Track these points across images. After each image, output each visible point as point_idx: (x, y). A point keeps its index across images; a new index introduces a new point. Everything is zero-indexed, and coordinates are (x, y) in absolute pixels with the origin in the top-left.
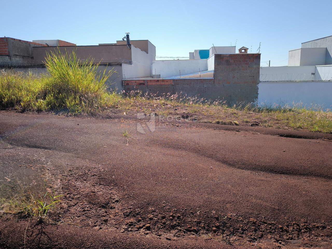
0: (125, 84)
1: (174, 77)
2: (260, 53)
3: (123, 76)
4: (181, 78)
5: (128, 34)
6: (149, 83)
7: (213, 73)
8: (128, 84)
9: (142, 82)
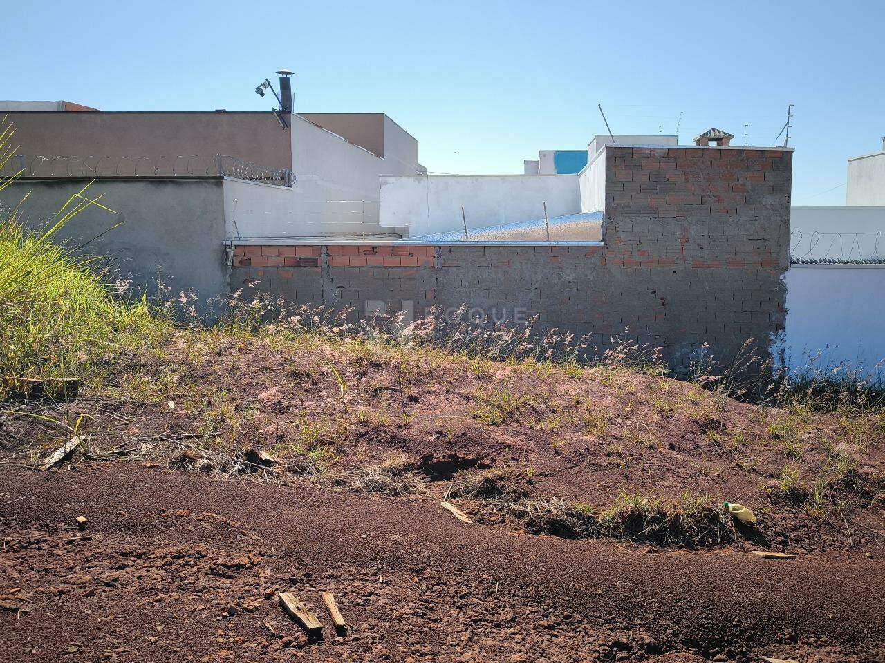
0: (238, 259)
1: (438, 236)
2: (790, 146)
3: (230, 229)
4: (469, 239)
5: (289, 76)
6: (338, 260)
7: (599, 222)
8: (246, 262)
9: (308, 254)
